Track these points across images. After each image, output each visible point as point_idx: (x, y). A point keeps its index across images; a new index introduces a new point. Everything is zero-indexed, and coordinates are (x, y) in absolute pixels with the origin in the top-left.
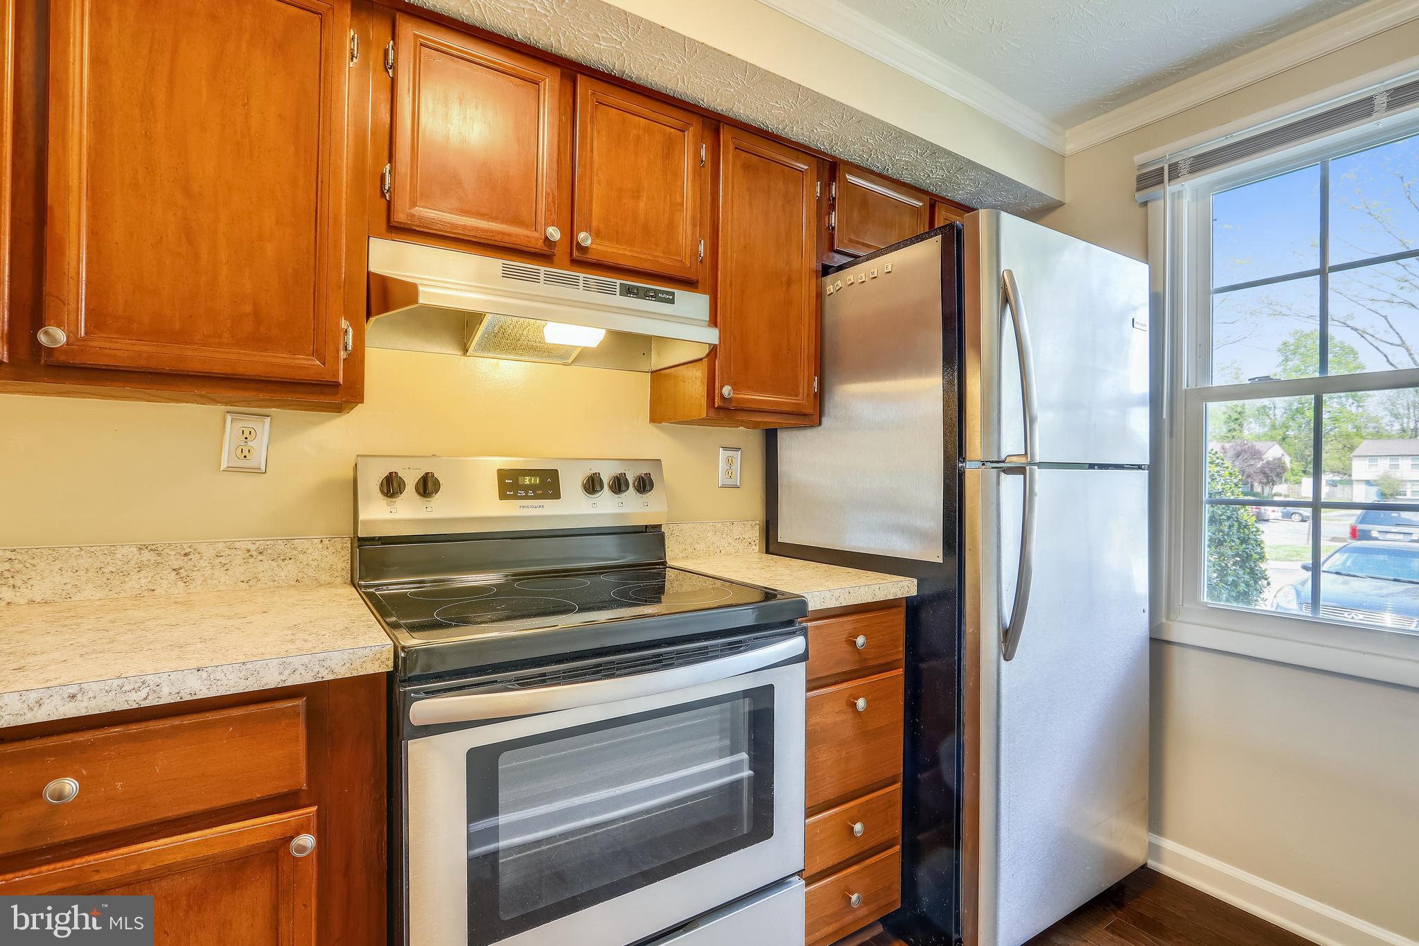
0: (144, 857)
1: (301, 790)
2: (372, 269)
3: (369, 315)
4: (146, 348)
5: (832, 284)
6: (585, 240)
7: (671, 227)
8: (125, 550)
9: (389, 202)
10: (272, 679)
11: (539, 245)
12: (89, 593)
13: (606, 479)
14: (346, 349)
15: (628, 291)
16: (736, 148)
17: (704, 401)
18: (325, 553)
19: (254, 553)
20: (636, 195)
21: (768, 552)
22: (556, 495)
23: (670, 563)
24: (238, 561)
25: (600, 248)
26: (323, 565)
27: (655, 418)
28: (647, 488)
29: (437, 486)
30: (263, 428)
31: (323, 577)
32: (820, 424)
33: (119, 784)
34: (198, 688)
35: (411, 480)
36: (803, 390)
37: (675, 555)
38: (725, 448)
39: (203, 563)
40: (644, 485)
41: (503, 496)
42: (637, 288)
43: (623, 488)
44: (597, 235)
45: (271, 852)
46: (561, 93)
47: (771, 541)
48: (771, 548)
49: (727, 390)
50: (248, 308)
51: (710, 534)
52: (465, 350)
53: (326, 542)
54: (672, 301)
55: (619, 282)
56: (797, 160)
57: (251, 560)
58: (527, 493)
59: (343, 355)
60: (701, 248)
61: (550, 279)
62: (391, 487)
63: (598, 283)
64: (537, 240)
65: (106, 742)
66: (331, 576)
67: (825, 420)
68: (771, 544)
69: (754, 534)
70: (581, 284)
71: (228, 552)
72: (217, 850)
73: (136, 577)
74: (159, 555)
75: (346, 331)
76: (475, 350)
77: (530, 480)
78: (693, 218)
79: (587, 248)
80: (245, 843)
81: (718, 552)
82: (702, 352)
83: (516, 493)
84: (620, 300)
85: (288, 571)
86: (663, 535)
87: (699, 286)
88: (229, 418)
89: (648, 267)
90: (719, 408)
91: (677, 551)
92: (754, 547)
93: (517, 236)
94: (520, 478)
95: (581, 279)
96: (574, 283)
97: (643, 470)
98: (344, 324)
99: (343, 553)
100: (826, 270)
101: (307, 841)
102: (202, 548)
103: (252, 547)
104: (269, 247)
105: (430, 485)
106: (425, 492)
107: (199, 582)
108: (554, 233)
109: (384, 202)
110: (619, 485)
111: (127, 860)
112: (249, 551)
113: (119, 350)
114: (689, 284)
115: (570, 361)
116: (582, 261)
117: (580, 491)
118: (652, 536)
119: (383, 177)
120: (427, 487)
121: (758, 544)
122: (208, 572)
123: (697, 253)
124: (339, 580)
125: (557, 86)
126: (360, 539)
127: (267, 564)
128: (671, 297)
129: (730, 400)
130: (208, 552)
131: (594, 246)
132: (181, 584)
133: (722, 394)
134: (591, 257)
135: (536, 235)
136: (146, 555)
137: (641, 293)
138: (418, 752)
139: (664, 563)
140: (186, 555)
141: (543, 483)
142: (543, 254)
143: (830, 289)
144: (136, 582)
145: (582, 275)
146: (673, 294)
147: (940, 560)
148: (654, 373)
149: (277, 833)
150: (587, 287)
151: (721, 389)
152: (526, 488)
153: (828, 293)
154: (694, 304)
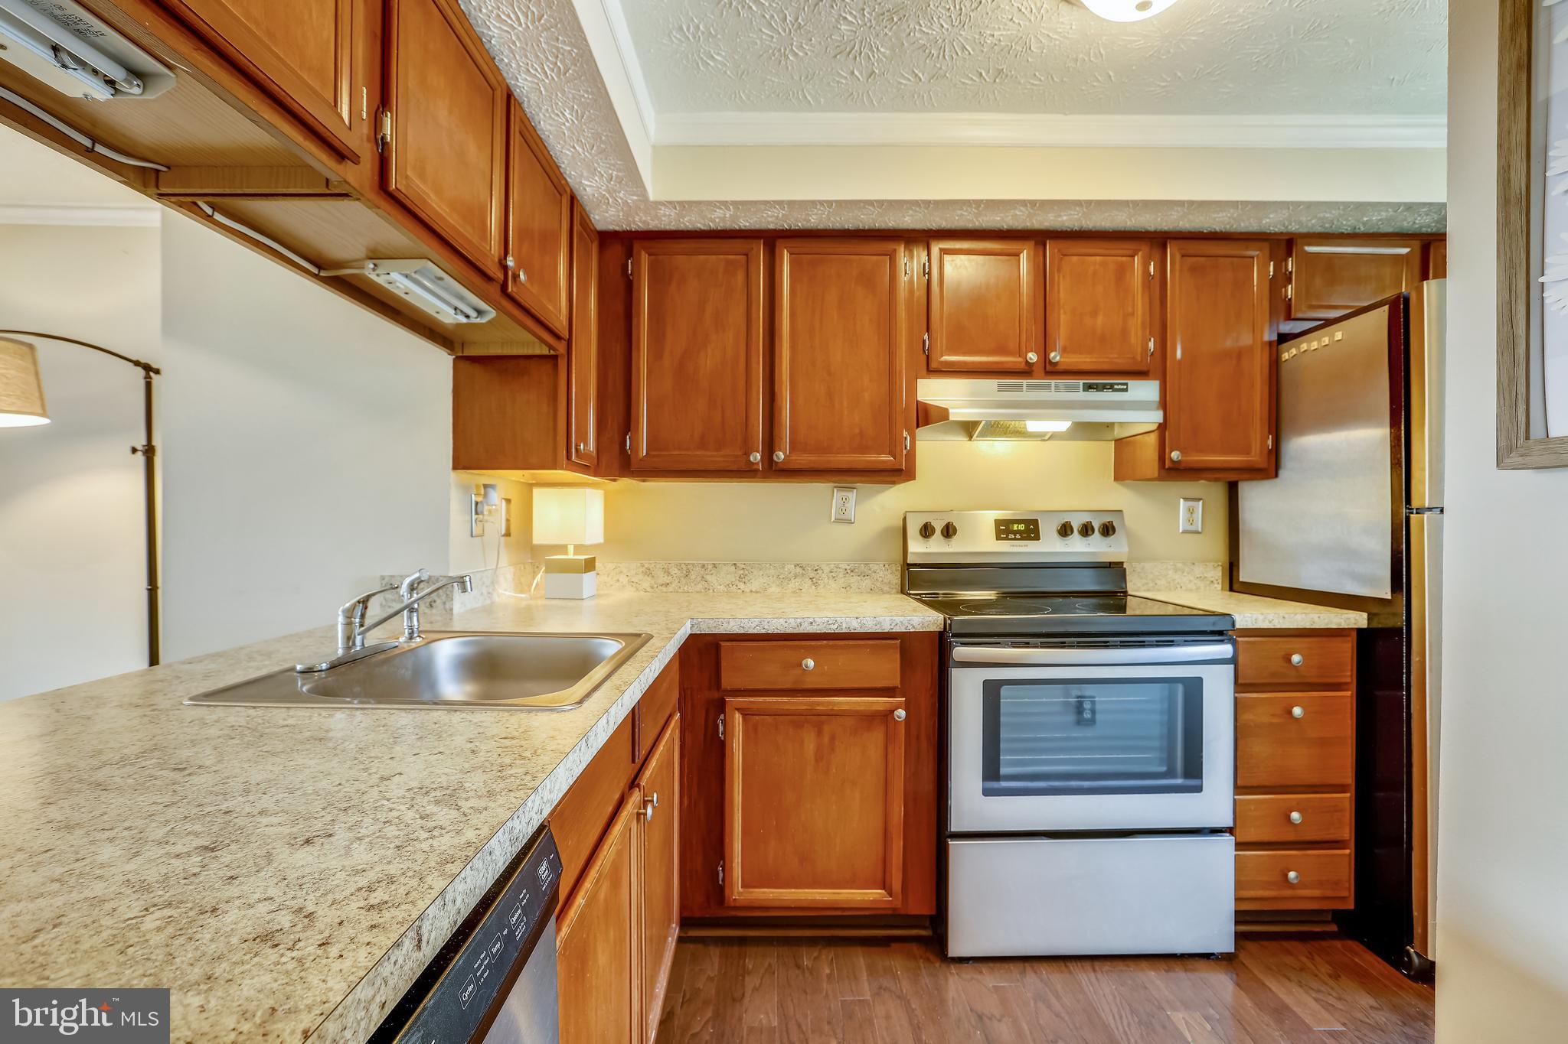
0: (834, 704)
1: (898, 687)
2: (919, 399)
3: (918, 427)
4: (813, 458)
5: (1288, 353)
6: (1055, 357)
7: (1124, 332)
8: (789, 566)
9: (928, 356)
10: (886, 627)
11: (1023, 366)
12: (774, 589)
13: (1076, 526)
14: (906, 448)
15: (1089, 387)
16: (1183, 256)
17: (1156, 464)
18: (886, 573)
19: (849, 571)
20: (1094, 313)
21: (1231, 589)
22: (1037, 538)
23: (1130, 593)
24: (841, 575)
25: (1066, 360)
26: (885, 581)
27: (1119, 477)
28: (1111, 532)
29: (955, 531)
30: (852, 496)
31: (885, 589)
32: (1276, 476)
33: (826, 667)
34: (855, 626)
35: (938, 527)
36: (1256, 447)
37: (1134, 585)
38: (1186, 499)
39: (824, 576)
40: (1108, 530)
41: (998, 538)
42: (1097, 384)
43: (1090, 532)
44: (1064, 351)
45: (884, 716)
46: (1035, 256)
47: (1234, 581)
48: (1235, 587)
49: (1175, 455)
50: (857, 431)
51: (1170, 572)
52: (971, 437)
53: (887, 566)
54: (1126, 390)
55: (1081, 382)
56: (1247, 249)
57: (847, 575)
58: (1015, 536)
59: (905, 452)
60: (1151, 345)
61: (1030, 388)
62: (927, 531)
63: (1066, 385)
64: (1020, 363)
65: (821, 647)
66: (890, 588)
67: (1282, 473)
68: (1233, 583)
69: (1217, 574)
70: (1053, 388)
71: (835, 570)
72: (862, 708)
73: (793, 581)
74: (804, 570)
75: (906, 438)
76: (977, 437)
77: (1018, 527)
78: (1143, 323)
79: (1057, 363)
80: (875, 708)
81: (1179, 587)
82: (1154, 427)
83: (1007, 536)
84: (1082, 396)
85: (866, 583)
86: (1125, 570)
87: (1151, 375)
88: (835, 490)
89: (1106, 367)
90: (1169, 469)
91: (1139, 585)
92: (1216, 585)
93: (1007, 362)
94: (1011, 526)
95: (1053, 384)
96: (1048, 388)
97: (1107, 519)
98: (905, 434)
99: (897, 573)
100: (1284, 338)
101: (901, 713)
102: (824, 567)
103: (848, 568)
104: (866, 395)
105: (951, 530)
106: (948, 535)
107: (822, 586)
108: (1032, 357)
109: (925, 357)
110: (1086, 530)
111: (830, 703)
112: (846, 570)
113: (803, 460)
114: (1141, 374)
115: (1047, 438)
116: (1052, 371)
117: (1055, 535)
118: (1115, 570)
119: (924, 341)
120: (949, 531)
121: (1220, 583)
122: (826, 581)
123: (1145, 348)
124: (894, 590)
125: (1032, 253)
126: (908, 565)
127: (856, 578)
128: (1125, 387)
129: (1179, 462)
130: (827, 569)
131: (1062, 360)
132: (814, 587)
133: (1171, 458)
134: (1061, 367)
135: (1020, 359)
136: (798, 570)
137: (1100, 387)
138: (956, 675)
139: (1125, 593)
140: (816, 570)
141: (1027, 529)
142: (1026, 372)
143: (1285, 356)
144: (794, 584)
145: (1053, 382)
146: (1126, 384)
147: (1389, 597)
148: (1117, 441)
149: (888, 707)
150: (1057, 390)
151: (1171, 453)
152: (1015, 533)
153: (1283, 360)
154: (1146, 390)
